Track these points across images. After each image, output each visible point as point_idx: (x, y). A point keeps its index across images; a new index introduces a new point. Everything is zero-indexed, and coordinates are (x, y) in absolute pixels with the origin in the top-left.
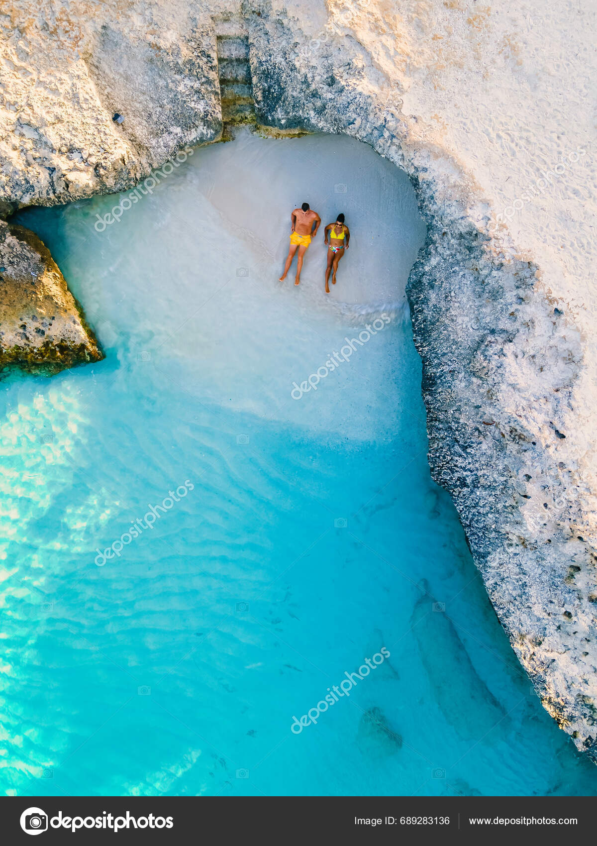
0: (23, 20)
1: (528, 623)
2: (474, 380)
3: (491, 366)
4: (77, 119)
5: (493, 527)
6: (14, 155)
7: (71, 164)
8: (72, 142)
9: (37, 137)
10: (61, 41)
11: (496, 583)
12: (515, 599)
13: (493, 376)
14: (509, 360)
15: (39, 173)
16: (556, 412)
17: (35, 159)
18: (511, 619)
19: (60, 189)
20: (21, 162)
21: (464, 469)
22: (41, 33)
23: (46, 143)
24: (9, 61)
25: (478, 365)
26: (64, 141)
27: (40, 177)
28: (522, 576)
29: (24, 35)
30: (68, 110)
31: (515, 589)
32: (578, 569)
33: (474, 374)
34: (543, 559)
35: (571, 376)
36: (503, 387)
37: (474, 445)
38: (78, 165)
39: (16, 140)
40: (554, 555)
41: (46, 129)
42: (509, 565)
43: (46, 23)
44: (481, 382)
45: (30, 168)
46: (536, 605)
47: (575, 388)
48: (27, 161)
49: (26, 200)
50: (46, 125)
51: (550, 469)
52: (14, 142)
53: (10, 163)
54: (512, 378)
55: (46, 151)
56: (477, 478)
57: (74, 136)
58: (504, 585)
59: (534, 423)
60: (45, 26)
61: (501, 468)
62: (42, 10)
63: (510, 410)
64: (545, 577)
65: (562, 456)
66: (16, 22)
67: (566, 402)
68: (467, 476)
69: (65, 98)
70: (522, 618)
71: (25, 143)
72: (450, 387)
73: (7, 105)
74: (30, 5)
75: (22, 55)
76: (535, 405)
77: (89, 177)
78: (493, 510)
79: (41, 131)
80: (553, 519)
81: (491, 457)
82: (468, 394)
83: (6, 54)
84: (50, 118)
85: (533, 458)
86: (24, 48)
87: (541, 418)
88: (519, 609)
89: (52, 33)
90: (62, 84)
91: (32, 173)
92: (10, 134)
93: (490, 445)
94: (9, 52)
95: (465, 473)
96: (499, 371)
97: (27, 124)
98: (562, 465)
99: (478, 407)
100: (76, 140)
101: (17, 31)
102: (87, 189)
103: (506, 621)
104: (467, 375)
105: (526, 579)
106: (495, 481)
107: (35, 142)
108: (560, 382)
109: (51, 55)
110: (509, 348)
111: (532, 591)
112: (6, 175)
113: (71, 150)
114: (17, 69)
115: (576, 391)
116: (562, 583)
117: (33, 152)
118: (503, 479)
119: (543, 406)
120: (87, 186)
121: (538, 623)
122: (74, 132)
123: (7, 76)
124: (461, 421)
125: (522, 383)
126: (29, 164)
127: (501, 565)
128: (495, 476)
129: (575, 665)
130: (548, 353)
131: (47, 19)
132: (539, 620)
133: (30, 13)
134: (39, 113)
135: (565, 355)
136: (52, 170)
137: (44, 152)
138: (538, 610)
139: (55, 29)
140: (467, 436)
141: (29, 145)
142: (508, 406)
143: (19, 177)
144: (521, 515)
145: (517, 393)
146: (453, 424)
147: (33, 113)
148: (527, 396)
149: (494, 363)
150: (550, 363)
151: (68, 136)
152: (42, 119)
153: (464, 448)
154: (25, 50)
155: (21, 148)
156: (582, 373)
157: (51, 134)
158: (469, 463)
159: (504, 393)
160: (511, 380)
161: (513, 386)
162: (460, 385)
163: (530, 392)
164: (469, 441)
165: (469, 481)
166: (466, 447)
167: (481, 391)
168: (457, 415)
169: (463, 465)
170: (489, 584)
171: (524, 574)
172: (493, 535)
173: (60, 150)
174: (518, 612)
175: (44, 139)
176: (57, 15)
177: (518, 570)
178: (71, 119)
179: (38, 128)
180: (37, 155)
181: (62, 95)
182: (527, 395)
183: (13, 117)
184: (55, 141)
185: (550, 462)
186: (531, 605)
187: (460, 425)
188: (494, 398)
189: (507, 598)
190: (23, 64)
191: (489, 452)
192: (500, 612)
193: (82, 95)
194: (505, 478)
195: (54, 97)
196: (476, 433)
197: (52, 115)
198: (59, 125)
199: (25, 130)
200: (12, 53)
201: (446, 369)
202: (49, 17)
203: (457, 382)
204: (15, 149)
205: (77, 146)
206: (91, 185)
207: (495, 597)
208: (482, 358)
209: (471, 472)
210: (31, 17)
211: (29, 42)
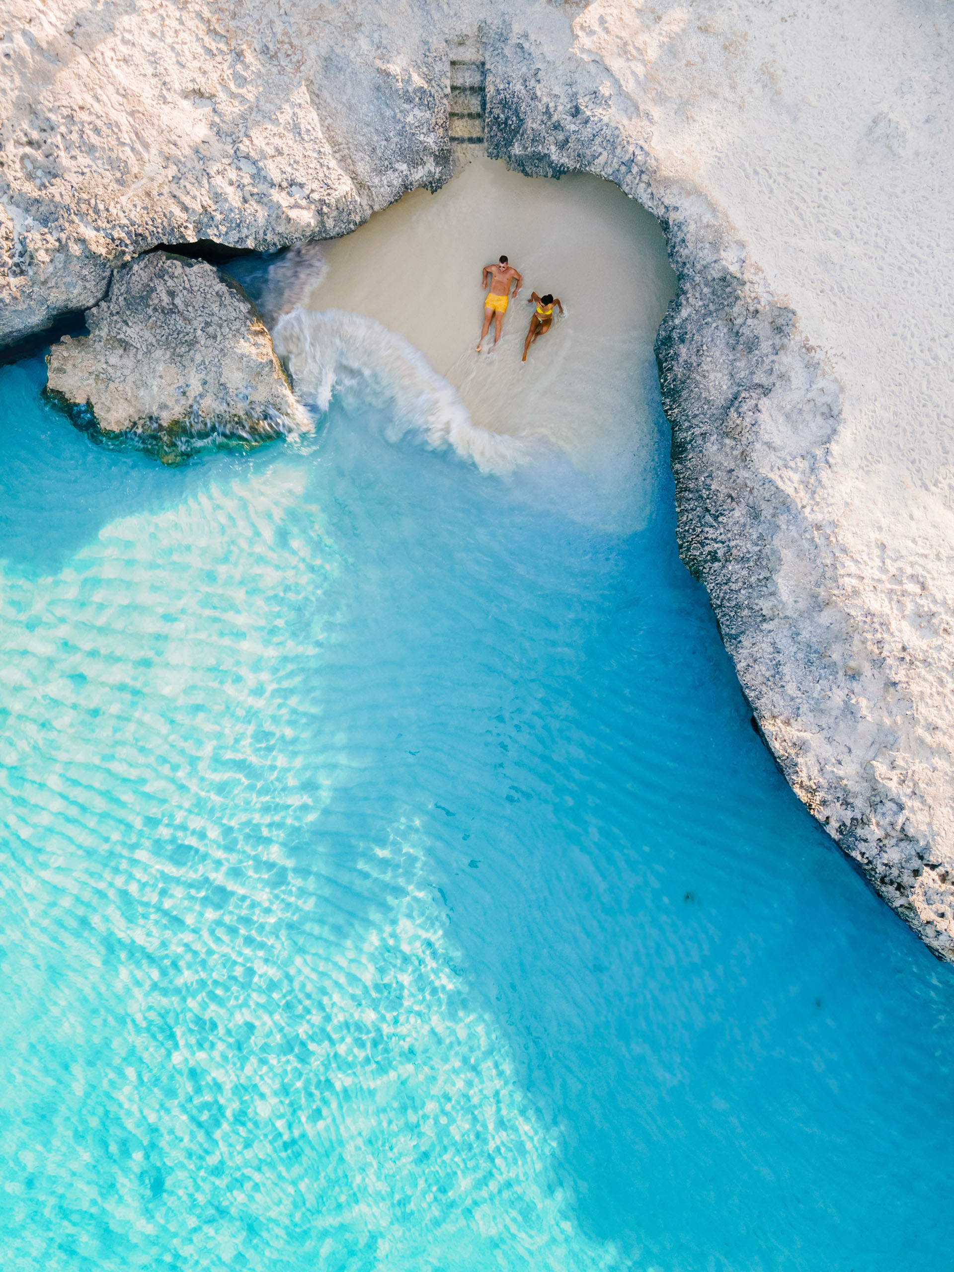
0: (240, 42)
1: (782, 703)
2: (727, 441)
3: (745, 424)
4: (298, 151)
5: (746, 603)
6: (230, 190)
7: (292, 200)
8: (293, 177)
9: (255, 171)
10: (282, 66)
11: (748, 665)
12: (769, 680)
13: (747, 435)
14: (763, 417)
15: (257, 211)
16: (812, 470)
17: (252, 195)
18: (763, 700)
19: (279, 229)
20: (237, 198)
21: (715, 540)
22: (260, 56)
23: (265, 177)
24: (225, 87)
25: (731, 423)
26: (284, 176)
27: (258, 215)
28: (776, 655)
29: (242, 58)
30: (288, 142)
31: (768, 670)
33: (727, 434)
34: (798, 634)
35: (829, 432)
36: (758, 446)
37: (726, 513)
38: (299, 201)
39: (232, 174)
40: (810, 628)
41: (266, 162)
42: (763, 645)
43: (266, 46)
44: (734, 443)
45: (247, 205)
46: (790, 684)
47: (833, 443)
48: (244, 198)
50: (266, 158)
51: (805, 531)
52: (230, 176)
53: (226, 200)
54: (766, 435)
55: (265, 186)
56: (729, 548)
57: (296, 170)
58: (756, 666)
59: (789, 483)
60: (265, 50)
61: (754, 537)
62: (262, 30)
63: (764, 471)
64: (800, 655)
65: (818, 517)
66: (233, 43)
67: (823, 459)
68: (718, 549)
69: (285, 128)
70: (774, 699)
71: (242, 177)
72: (701, 451)
73: (223, 136)
74: (249, 25)
75: (239, 81)
76: (792, 464)
77: (311, 215)
78: (745, 584)
79: (261, 164)
80: (808, 586)
81: (745, 525)
82: (720, 458)
83: (223, 80)
84: (270, 151)
85: (788, 521)
86: (243, 73)
87: (797, 477)
88: (771, 689)
89: (271, 58)
90: (282, 113)
91: (249, 211)
92: (227, 167)
93: (744, 512)
94: (226, 77)
95: (716, 546)
96: (754, 429)
97: (245, 157)
98: (818, 527)
99: (731, 471)
100: (297, 174)
101: (234, 55)
102: (307, 230)
103: (758, 704)
104: (720, 437)
105: (780, 657)
106: (749, 552)
107: (253, 177)
108: (818, 439)
109: (270, 81)
110: (764, 404)
111: (786, 670)
112: (221, 213)
113: (292, 185)
114: (233, 96)
115: (834, 447)
116: (818, 658)
117: (250, 188)
118: (757, 549)
119: (799, 464)
120: (309, 225)
121: (792, 703)
122: (295, 166)
123: (224, 104)
124: (713, 487)
125: (777, 441)
126: (245, 201)
127: (754, 644)
128: (748, 546)
129: (829, 746)
130: (806, 408)
131: (268, 41)
132: (792, 699)
133: (248, 34)
134: (259, 145)
135: (825, 409)
136: (272, 207)
137: (262, 187)
138: (791, 689)
139: (276, 53)
140: (718, 503)
141: (247, 180)
142: (763, 467)
143: (234, 215)
144: (775, 584)
145: (773, 452)
146: (704, 491)
147: (252, 144)
148: (783, 456)
149: (748, 420)
150: (807, 419)
151: (289, 169)
152: (262, 151)
153: (716, 518)
154: (243, 76)
155: (238, 183)
156: (840, 428)
157: (271, 168)
158: (721, 534)
159: (758, 453)
160: (766, 438)
161: (769, 446)
162: (711, 448)
163: (786, 451)
164: (720, 508)
165: (720, 554)
166: (718, 516)
167: (735, 453)
168: (708, 481)
169: (714, 537)
170: (740, 666)
171: (778, 652)
172: (746, 612)
173: (280, 186)
174: (771, 693)
175: (263, 173)
176: (279, 37)
177: (772, 650)
178: (292, 152)
179: (257, 161)
180: (256, 190)
181: (282, 126)
182: (783, 454)
183: (230, 149)
184: (276, 177)
185: (806, 524)
186: (784, 684)
187: (711, 492)
188: (748, 459)
189: (760, 679)
190: (241, 91)
191: (742, 520)
192: (752, 694)
193: (304, 126)
194: (759, 548)
195: (273, 128)
196: (729, 500)
197: (272, 147)
198: (279, 158)
199: (243, 164)
200: (229, 79)
201: (697, 431)
202: (269, 39)
203: (709, 444)
204: (231, 183)
205: (299, 180)
206: (313, 225)
207: (746, 679)
208: (736, 415)
209: (723, 543)
210: (249, 38)
211: (247, 67)
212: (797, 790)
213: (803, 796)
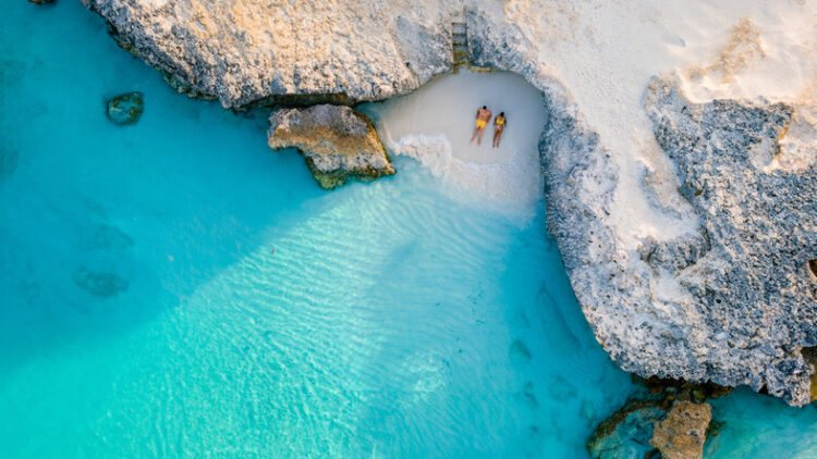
0: (361, 13)
1: (590, 300)
2: (568, 187)
3: (576, 181)
4: (385, 60)
5: (575, 256)
6: (355, 76)
7: (382, 81)
8: (383, 71)
9: (366, 68)
10: (378, 23)
11: (576, 282)
12: (584, 289)
13: (577, 185)
14: (585, 178)
15: (367, 85)
16: (605, 203)
17: (365, 78)
19: (376, 93)
20: (358, 80)
21: (562, 228)
22: (369, 19)
23: (370, 71)
24: (354, 32)
25: (570, 180)
26: (379, 70)
27: (367, 87)
28: (588, 279)
29: (361, 20)
30: (381, 56)
31: (584, 284)
32: (613, 275)
33: (568, 184)
34: (598, 271)
35: (613, 186)
36: (582, 190)
37: (568, 218)
38: (385, 82)
39: (356, 69)
40: (603, 269)
41: (371, 64)
42: (582, 274)
44: (571, 188)
45: (363, 83)
46: (594, 292)
47: (615, 191)
48: (361, 79)
49: (361, 98)
51: (602, 229)
53: (354, 80)
55: (370, 75)
56: (569, 233)
57: (384, 68)
58: (579, 283)
59: (595, 208)
60: (371, 16)
61: (579, 228)
62: (370, 8)
63: (584, 202)
64: (599, 280)
65: (608, 223)
66: (358, 14)
67: (610, 198)
68: (564, 232)
69: (380, 50)
70: (587, 298)
71: (360, 71)
72: (557, 190)
73: (352, 53)
75: (360, 29)
76: (596, 199)
77: (391, 87)
78: (575, 248)
79: (368, 65)
80: (603, 252)
81: (575, 223)
82: (565, 194)
83: (353, 29)
84: (373, 60)
85: (594, 224)
87: (599, 205)
89: (374, 20)
90: (379, 43)
91: (363, 85)
92: (354, 66)
93: (575, 218)
96: (580, 183)
97: (362, 62)
98: (608, 227)
99: (570, 200)
101: (358, 18)
103: (581, 300)
104: (565, 185)
106: (577, 234)
107: (365, 70)
108: (608, 189)
109: (374, 30)
110: (585, 173)
111: (592, 286)
112: (352, 86)
113: (382, 74)
114: (358, 36)
115: (615, 194)
116: (606, 282)
117: (364, 75)
118: (580, 233)
119: (600, 200)
120: (389, 92)
122: (384, 66)
123: (353, 39)
124: (562, 206)
125: (590, 190)
126: (362, 81)
127: (578, 273)
128: (577, 232)
129: (611, 320)
130: (603, 175)
131: (372, 13)
132: (595, 299)
133: (364, 10)
134: (368, 57)
135: (611, 176)
136: (373, 84)
138: (595, 295)
139: (376, 18)
140: (564, 213)
141: (362, 72)
142: (584, 199)
143: (358, 87)
144: (588, 250)
145: (588, 194)
146: (558, 207)
147: (365, 57)
148: (593, 195)
149: (577, 179)
150: (603, 180)
151: (381, 68)
152: (369, 60)
154: (361, 27)
155: (359, 73)
156: (618, 185)
157: (373, 67)
158: (565, 226)
159: (582, 194)
160: (585, 187)
161: (587, 191)
162: (561, 190)
163: (594, 193)
164: (565, 215)
165: (564, 234)
166: (564, 219)
167: (571, 192)
168: (560, 203)
170: (573, 282)
172: (575, 259)
173: (377, 75)
174: (586, 295)
175: (369, 69)
176: (377, 11)
177: (586, 276)
178: (382, 60)
183: (355, 58)
184: (374, 70)
185: (602, 226)
186: (592, 292)
187: (561, 208)
188: (577, 196)
189: (581, 289)
190: (361, 34)
191: (574, 221)
192: (578, 295)
193: (388, 49)
195: (375, 50)
196: (569, 212)
197: (374, 58)
198: (377, 63)
199: (361, 65)
200: (356, 29)
201: (555, 182)
203: (560, 188)
204: (356, 73)
205: (385, 73)
206: (391, 92)
207: (575, 288)
208: (572, 177)
209: (566, 230)
210: (364, 12)
211: (363, 24)
212: (597, 338)
213: (600, 341)
